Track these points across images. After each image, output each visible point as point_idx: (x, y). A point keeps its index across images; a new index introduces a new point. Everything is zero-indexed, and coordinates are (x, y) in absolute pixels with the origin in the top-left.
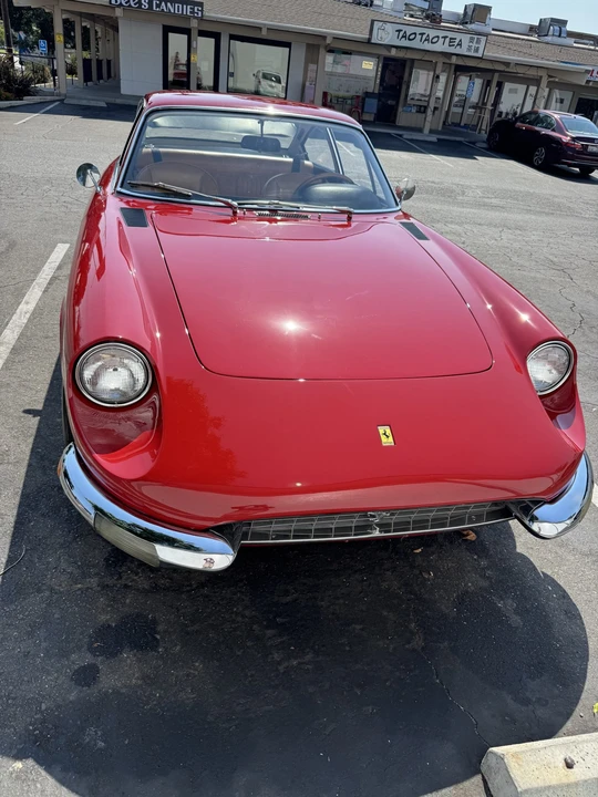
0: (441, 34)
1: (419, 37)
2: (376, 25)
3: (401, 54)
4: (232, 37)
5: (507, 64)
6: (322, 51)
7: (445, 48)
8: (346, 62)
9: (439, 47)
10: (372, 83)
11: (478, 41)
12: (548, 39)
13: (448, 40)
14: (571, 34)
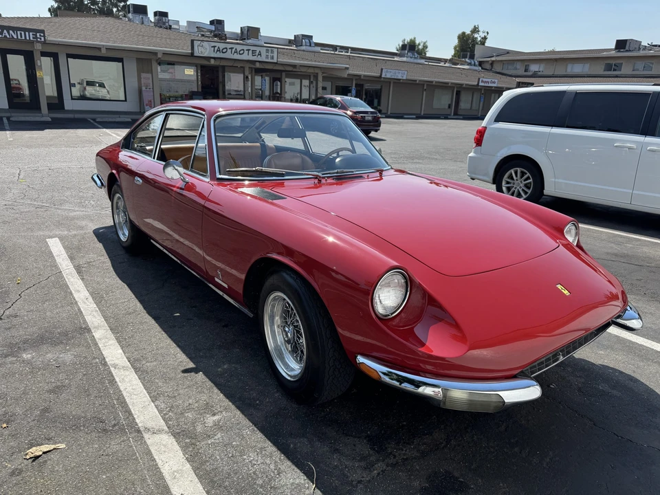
0: (245, 48)
1: (229, 51)
2: (196, 43)
3: (217, 63)
4: (69, 56)
5: (294, 66)
6: (154, 64)
7: (251, 58)
8: (171, 70)
9: (245, 57)
10: (195, 85)
11: (272, 52)
12: (303, 48)
13: (250, 52)
14: (317, 45)
